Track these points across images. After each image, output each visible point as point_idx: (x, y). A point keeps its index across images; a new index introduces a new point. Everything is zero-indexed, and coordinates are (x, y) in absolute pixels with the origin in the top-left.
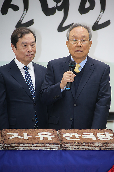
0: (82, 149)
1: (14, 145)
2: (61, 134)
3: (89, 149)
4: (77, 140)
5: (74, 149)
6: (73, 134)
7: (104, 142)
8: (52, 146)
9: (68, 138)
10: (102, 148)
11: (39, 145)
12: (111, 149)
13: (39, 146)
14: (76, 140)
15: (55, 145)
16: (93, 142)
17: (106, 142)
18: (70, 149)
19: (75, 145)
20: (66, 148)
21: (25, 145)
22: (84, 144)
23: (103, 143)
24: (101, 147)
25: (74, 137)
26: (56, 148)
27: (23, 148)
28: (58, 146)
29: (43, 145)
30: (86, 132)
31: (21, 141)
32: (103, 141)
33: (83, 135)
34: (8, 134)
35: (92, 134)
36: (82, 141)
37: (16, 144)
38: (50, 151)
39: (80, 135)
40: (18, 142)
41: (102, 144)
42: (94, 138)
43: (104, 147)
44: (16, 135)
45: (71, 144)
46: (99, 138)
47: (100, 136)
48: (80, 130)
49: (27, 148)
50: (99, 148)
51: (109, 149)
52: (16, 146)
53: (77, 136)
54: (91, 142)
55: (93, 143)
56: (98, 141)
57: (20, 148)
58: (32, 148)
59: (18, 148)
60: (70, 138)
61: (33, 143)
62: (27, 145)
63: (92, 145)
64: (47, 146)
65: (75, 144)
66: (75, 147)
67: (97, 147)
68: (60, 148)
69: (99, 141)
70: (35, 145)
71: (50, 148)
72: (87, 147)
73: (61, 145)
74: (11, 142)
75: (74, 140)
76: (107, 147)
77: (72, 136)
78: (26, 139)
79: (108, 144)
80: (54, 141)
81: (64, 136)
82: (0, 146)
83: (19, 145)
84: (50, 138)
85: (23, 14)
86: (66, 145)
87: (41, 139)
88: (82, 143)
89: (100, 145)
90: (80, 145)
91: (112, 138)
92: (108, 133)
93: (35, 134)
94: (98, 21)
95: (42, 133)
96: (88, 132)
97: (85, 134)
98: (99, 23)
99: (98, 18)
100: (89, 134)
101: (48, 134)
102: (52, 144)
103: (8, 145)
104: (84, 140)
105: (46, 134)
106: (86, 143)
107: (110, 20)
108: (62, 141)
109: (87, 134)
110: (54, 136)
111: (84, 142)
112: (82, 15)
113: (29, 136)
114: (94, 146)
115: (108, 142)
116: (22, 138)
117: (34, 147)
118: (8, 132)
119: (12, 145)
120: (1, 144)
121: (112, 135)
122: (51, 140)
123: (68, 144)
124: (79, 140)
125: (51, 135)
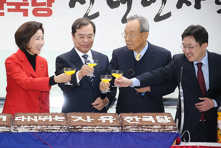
0: (142, 131)
1: (77, 127)
2: (122, 118)
3: (148, 131)
4: (137, 122)
5: (134, 131)
6: (134, 117)
7: (163, 124)
8: (114, 128)
9: (128, 121)
10: (161, 130)
11: (101, 127)
12: (169, 131)
13: (101, 129)
14: (136, 122)
15: (116, 128)
16: (152, 124)
17: (164, 124)
18: (131, 131)
19: (135, 128)
20: (127, 130)
21: (88, 127)
22: (144, 126)
23: (162, 126)
24: (159, 129)
25: (134, 120)
26: (117, 130)
27: (86, 130)
28: (119, 128)
29: (105, 127)
30: (146, 115)
31: (84, 124)
32: (161, 124)
33: (143, 118)
34: (72, 117)
35: (151, 117)
36: (142, 124)
37: (80, 127)
38: (112, 133)
39: (140, 118)
40: (81, 124)
42: (153, 121)
43: (162, 130)
44: (80, 118)
45: (131, 126)
46: (158, 121)
47: (159, 119)
48: (140, 114)
49: (90, 130)
50: (157, 130)
51: (167, 131)
52: (80, 129)
53: (137, 119)
54: (150, 124)
55: (152, 126)
56: (157, 123)
57: (83, 130)
58: (95, 130)
59: (81, 130)
60: (131, 121)
61: (96, 125)
62: (90, 127)
63: (151, 127)
64: (108, 128)
65: (135, 127)
66: (135, 129)
67: (156, 129)
68: (121, 130)
69: (158, 124)
70: (98, 127)
71: (111, 130)
72: (146, 130)
73: (122, 127)
74: (75, 125)
75: (135, 123)
76: (166, 129)
77: (132, 119)
78: (89, 122)
79: (166, 127)
80: (115, 124)
81: (125, 119)
82: (65, 128)
83: (82, 128)
84: (111, 121)
85: (90, 7)
86: (126, 127)
87: (103, 122)
88: (141, 126)
89: (159, 128)
90: (140, 127)
91: (170, 121)
92: (167, 116)
93: (98, 117)
94: (159, 13)
95: (104, 116)
96: (148, 116)
97: (145, 117)
98: (160, 15)
99: (159, 10)
100: (148, 117)
101: (110, 117)
102: (113, 127)
103: (73, 128)
104: (144, 122)
105: (108, 118)
106: (145, 125)
107: (171, 12)
108: (123, 124)
109: (146, 118)
110: (115, 119)
111: (143, 124)
112: (145, 7)
113: (91, 119)
114: (153, 128)
115: (166, 124)
116: (86, 121)
117: (96, 129)
118: (73, 115)
119: (76, 127)
120: (66, 127)
121: (171, 118)
122: (113, 122)
123: (128, 126)
124: (139, 122)
125: (113, 118)
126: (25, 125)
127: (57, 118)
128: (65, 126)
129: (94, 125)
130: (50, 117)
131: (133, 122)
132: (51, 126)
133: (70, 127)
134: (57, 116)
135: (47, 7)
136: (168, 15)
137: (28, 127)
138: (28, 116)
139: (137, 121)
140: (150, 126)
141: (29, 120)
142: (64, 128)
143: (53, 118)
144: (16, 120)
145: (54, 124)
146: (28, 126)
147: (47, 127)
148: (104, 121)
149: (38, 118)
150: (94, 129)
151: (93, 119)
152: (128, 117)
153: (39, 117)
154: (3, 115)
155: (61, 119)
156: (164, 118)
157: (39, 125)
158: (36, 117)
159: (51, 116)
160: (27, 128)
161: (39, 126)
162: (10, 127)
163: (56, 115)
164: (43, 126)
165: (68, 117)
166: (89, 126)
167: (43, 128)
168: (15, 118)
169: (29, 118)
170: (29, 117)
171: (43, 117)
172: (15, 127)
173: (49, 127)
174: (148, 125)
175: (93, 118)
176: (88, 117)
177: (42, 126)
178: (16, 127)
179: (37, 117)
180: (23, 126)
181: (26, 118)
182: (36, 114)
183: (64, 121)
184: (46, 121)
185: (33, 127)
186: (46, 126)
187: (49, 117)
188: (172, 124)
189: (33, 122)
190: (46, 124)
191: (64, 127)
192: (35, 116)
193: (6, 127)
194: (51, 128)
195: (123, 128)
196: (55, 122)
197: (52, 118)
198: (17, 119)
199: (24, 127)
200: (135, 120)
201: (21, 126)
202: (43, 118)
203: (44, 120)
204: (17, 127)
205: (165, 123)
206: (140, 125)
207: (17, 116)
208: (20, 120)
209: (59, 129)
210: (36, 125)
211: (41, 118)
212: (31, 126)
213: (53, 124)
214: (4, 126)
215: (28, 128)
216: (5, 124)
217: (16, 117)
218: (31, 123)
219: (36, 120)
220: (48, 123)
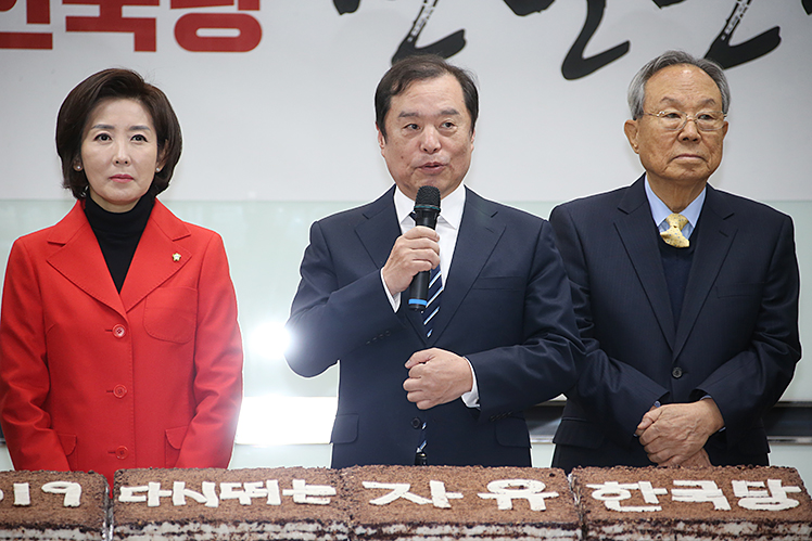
1: (391, 530)
2: (583, 488)
4: (652, 509)
6: (634, 486)
7: (764, 517)
8: (549, 533)
9: (612, 504)
11: (492, 530)
13: (494, 536)
14: (646, 509)
15: (559, 532)
16: (716, 516)
17: (772, 517)
19: (643, 532)
21: (439, 530)
22: (681, 526)
23: (760, 523)
24: (750, 536)
25: (637, 498)
26: (564, 540)
28: (572, 533)
29: (511, 530)
30: (686, 478)
31: (420, 516)
32: (757, 515)
33: (673, 491)
34: (367, 484)
35: (713, 484)
36: (670, 514)
37: (401, 528)
39: (664, 491)
40: (408, 517)
41: (755, 527)
42: (722, 503)
44: (401, 490)
45: (626, 526)
46: (740, 503)
47: (746, 492)
48: (662, 471)
49: (446, 540)
52: (403, 535)
53: (649, 492)
54: (708, 516)
55: (716, 523)
56: (737, 511)
59: (408, 540)
60: (623, 503)
61: (471, 520)
62: (448, 529)
63: (712, 528)
64: (525, 535)
65: (640, 527)
66: (641, 538)
67: (735, 536)
69: (743, 515)
70: (479, 529)
72: (690, 540)
73: (585, 530)
74: (379, 519)
75: (639, 509)
77: (628, 495)
78: (443, 506)
79: (781, 528)
80: (554, 516)
81: (596, 495)
82: (338, 532)
83: (413, 531)
84: (537, 503)
85: (423, 8)
86: (604, 528)
87: (500, 508)
88: (669, 523)
89: (747, 531)
90: (663, 529)
91: (794, 503)
92: (779, 481)
93: (479, 486)
94: (727, 31)
95: (506, 483)
96: (696, 479)
97: (682, 487)
98: (733, 42)
99: (728, 21)
100: (698, 487)
101: (531, 487)
102: (546, 526)
103: (371, 532)
104: (679, 509)
105: (522, 487)
106: (686, 522)
107: (777, 29)
108: (589, 516)
109: (689, 487)
110: (554, 494)
111: (678, 517)
112: (664, 9)
113: (451, 495)
114: (719, 532)
115: (780, 517)
116: (426, 501)
117: (474, 536)
118: (369, 477)
119: (384, 530)
120: (341, 527)
121: (797, 489)
122: (544, 508)
123: (613, 524)
124: (659, 508)
125: (543, 491)
126: (165, 524)
127: (300, 491)
128: (338, 523)
129: (464, 521)
130: (273, 484)
131: (631, 505)
132: (279, 527)
133: (360, 530)
134: (303, 482)
135: (240, 8)
136: (768, 41)
137: (176, 528)
138: (175, 483)
139: (650, 504)
140: (707, 523)
141: (179, 500)
142: (332, 534)
143: (286, 492)
144: (121, 498)
145: (291, 515)
146: (177, 525)
147: (260, 529)
148: (505, 503)
149: (218, 490)
150: (464, 536)
151: (459, 496)
152: (611, 486)
153: (222, 485)
154: (67, 480)
155: (320, 496)
156: (767, 488)
157: (226, 523)
158: (208, 487)
159: (276, 482)
160: (174, 534)
161: (223, 526)
162: (97, 530)
163: (294, 477)
164: (244, 527)
165: (348, 486)
166: (441, 524)
167: (242, 534)
168: (119, 493)
169: (180, 493)
170: (179, 486)
171: (239, 485)
172: (118, 530)
173: (269, 527)
174: (700, 522)
175: (457, 491)
176: (437, 487)
177: (236, 524)
178: (126, 529)
179: (213, 485)
180: (157, 527)
181: (169, 493)
182: (211, 472)
183: (332, 501)
184: (256, 503)
185: (200, 532)
186: (255, 524)
187: (265, 487)
188: (805, 514)
189: (200, 507)
190: (256, 515)
191: (334, 527)
192: (205, 484)
193: (81, 531)
194: (277, 533)
195: (591, 534)
196: (292, 506)
197: (281, 492)
198: (126, 494)
199: (159, 532)
200: (642, 497)
201: (146, 524)
202: (239, 489)
203: (245, 499)
204: (131, 532)
205: (772, 512)
206: (665, 519)
207: (127, 485)
208: (143, 498)
209: (313, 537)
210: (210, 522)
211: (234, 489)
212: (191, 524)
213: (284, 516)
214: (72, 528)
215: (179, 535)
216: (76, 519)
217: (122, 489)
218: (188, 514)
219: (212, 502)
220: (265, 514)
